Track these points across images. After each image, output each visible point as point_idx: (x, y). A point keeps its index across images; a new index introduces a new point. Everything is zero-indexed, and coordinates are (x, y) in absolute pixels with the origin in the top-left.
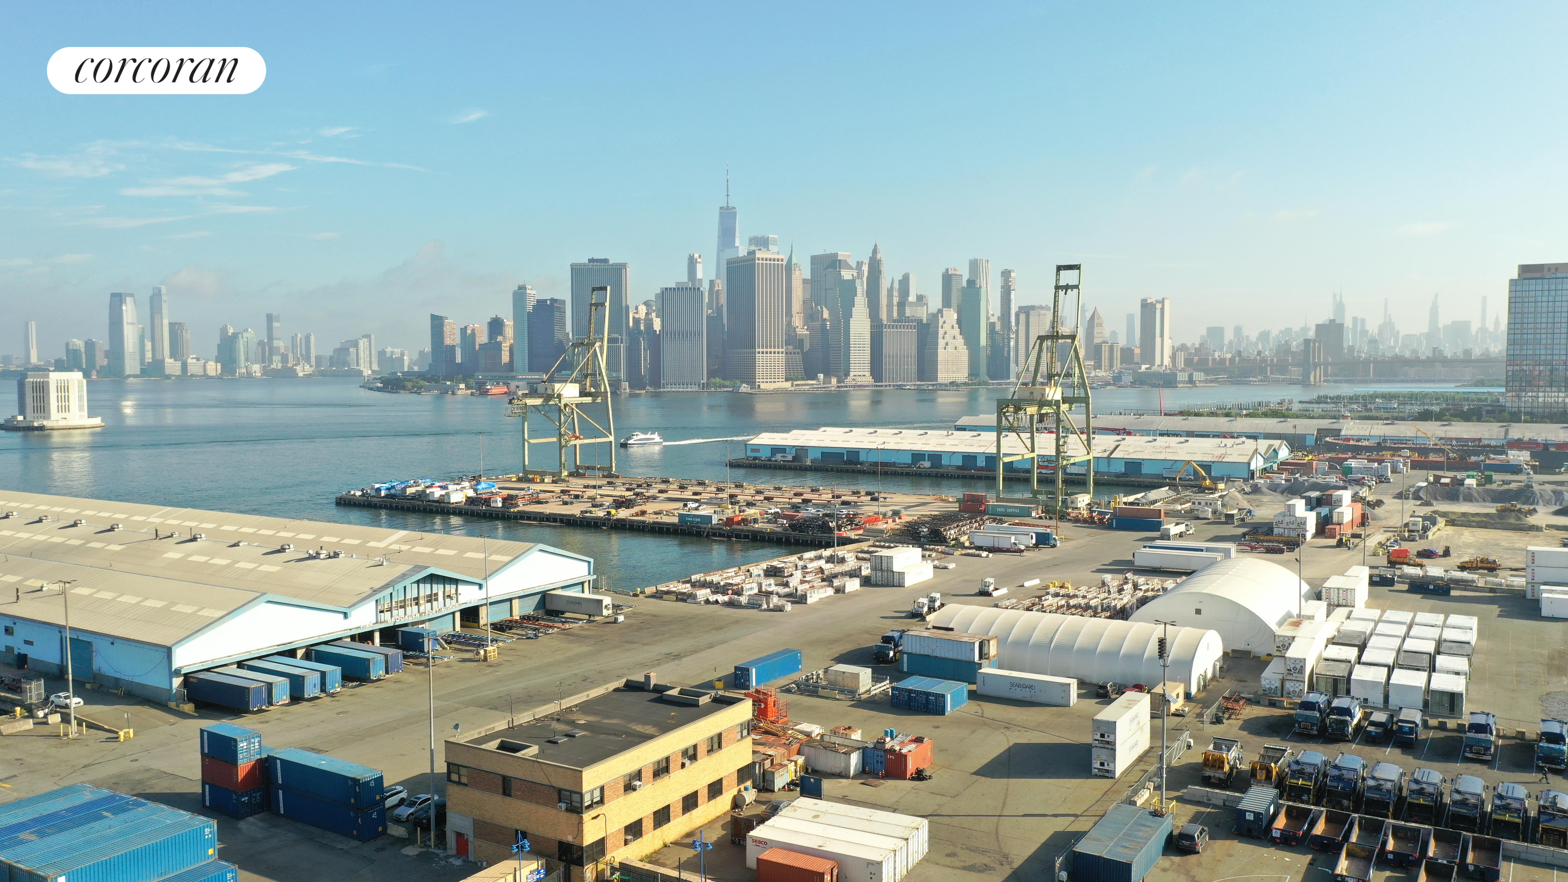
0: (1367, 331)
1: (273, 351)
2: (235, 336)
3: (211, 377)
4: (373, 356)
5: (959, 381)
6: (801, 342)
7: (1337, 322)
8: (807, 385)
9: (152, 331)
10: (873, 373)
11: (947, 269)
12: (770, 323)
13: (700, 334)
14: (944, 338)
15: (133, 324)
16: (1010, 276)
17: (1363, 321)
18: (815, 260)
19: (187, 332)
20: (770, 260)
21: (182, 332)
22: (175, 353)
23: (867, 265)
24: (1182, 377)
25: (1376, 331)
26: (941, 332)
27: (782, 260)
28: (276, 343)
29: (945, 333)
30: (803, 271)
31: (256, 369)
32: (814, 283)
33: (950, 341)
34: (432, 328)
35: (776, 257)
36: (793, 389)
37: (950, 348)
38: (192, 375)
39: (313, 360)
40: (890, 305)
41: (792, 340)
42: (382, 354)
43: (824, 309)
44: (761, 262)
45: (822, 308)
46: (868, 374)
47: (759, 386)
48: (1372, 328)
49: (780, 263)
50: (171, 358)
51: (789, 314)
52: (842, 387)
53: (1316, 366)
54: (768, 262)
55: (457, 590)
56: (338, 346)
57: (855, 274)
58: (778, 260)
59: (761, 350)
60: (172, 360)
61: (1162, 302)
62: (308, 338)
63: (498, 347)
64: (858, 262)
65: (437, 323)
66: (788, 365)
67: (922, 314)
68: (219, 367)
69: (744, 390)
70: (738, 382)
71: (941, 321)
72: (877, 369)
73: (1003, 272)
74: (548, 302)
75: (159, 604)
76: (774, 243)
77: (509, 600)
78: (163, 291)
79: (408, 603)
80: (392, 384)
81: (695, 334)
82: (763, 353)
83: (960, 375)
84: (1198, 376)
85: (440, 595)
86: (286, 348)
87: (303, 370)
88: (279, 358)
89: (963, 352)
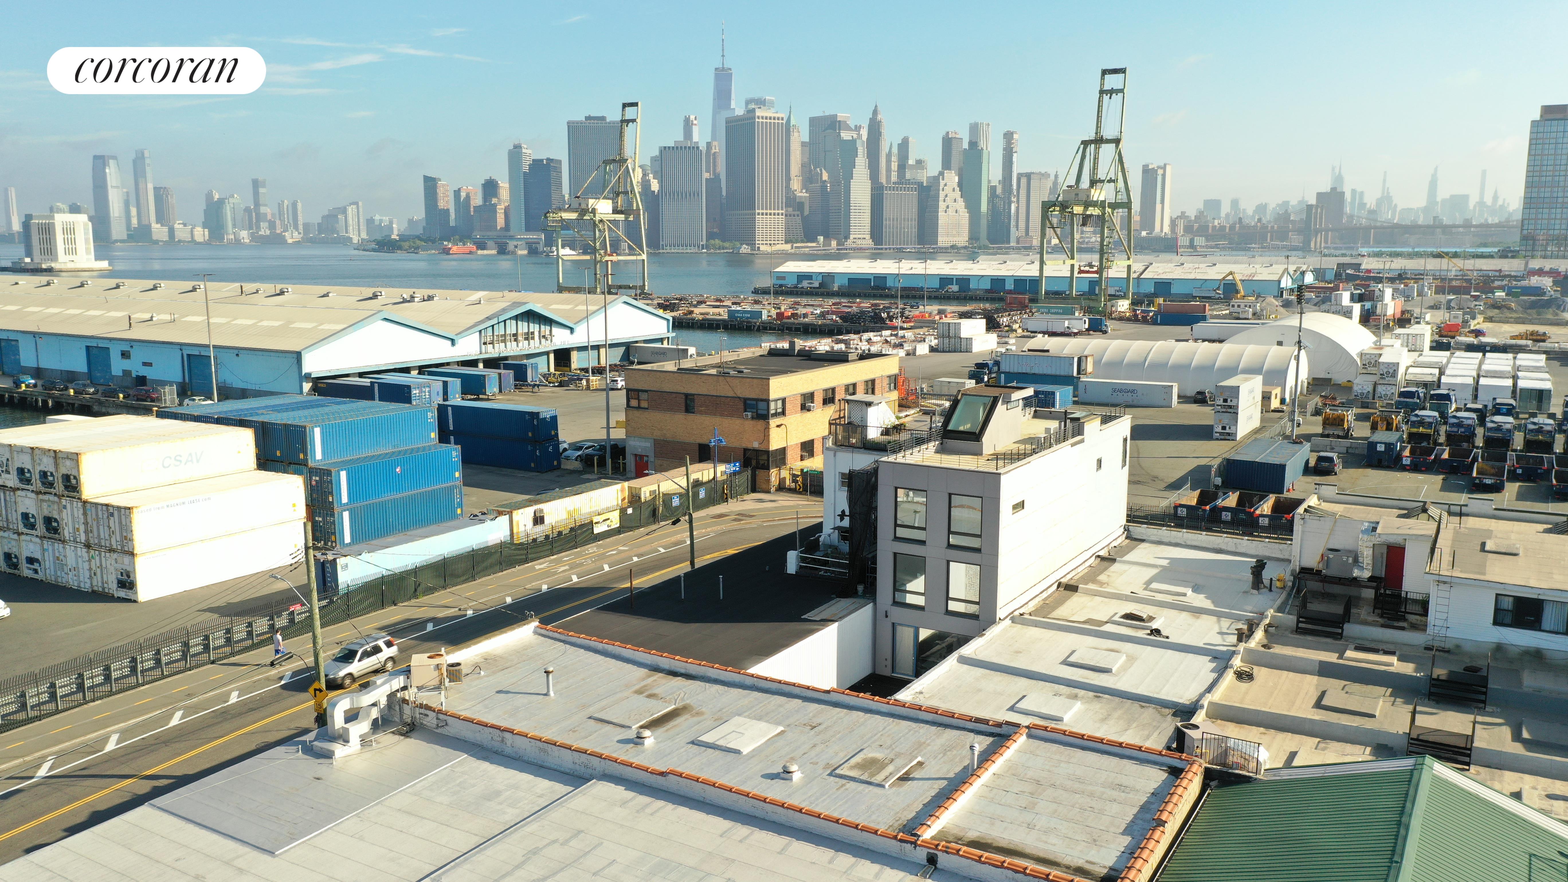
0: (1365, 204)
1: (260, 217)
2: (221, 202)
3: (199, 243)
4: (361, 224)
5: (959, 245)
6: (800, 206)
7: (1339, 190)
8: (807, 247)
9: (135, 197)
10: (873, 236)
11: (947, 133)
12: (770, 184)
13: (699, 194)
14: (944, 201)
15: (117, 187)
16: (1013, 139)
17: (1362, 193)
18: (813, 121)
19: (172, 197)
20: (770, 118)
21: (167, 196)
22: (161, 218)
23: (866, 128)
24: (1184, 241)
25: (1374, 203)
26: (942, 195)
27: (782, 119)
28: (263, 209)
29: (946, 196)
30: (801, 134)
31: (244, 235)
32: (812, 147)
33: (952, 204)
34: (425, 189)
35: (776, 115)
36: (793, 251)
37: (951, 211)
38: (179, 241)
39: (301, 227)
40: (889, 170)
41: (792, 202)
42: (370, 222)
43: (824, 171)
44: (761, 120)
45: (821, 170)
46: (868, 237)
47: (759, 248)
48: (1370, 201)
49: (780, 121)
50: (157, 223)
51: (788, 179)
52: (841, 249)
53: (1317, 232)
54: (768, 121)
55: (551, 331)
56: (326, 213)
57: (855, 136)
58: (778, 119)
59: (761, 211)
60: (159, 226)
61: (1164, 168)
62: (294, 205)
63: (493, 209)
64: (856, 126)
65: (430, 184)
66: (787, 229)
67: (923, 176)
68: (207, 233)
69: (745, 251)
70: (738, 244)
71: (942, 183)
72: (877, 232)
73: (1005, 135)
74: (545, 162)
75: (276, 324)
76: (771, 104)
77: (597, 348)
78: (146, 154)
79: (508, 338)
80: (386, 245)
81: (694, 195)
82: (763, 214)
83: (960, 239)
84: (1199, 241)
85: (536, 334)
86: (273, 215)
87: (291, 237)
88: (267, 224)
89: (964, 216)
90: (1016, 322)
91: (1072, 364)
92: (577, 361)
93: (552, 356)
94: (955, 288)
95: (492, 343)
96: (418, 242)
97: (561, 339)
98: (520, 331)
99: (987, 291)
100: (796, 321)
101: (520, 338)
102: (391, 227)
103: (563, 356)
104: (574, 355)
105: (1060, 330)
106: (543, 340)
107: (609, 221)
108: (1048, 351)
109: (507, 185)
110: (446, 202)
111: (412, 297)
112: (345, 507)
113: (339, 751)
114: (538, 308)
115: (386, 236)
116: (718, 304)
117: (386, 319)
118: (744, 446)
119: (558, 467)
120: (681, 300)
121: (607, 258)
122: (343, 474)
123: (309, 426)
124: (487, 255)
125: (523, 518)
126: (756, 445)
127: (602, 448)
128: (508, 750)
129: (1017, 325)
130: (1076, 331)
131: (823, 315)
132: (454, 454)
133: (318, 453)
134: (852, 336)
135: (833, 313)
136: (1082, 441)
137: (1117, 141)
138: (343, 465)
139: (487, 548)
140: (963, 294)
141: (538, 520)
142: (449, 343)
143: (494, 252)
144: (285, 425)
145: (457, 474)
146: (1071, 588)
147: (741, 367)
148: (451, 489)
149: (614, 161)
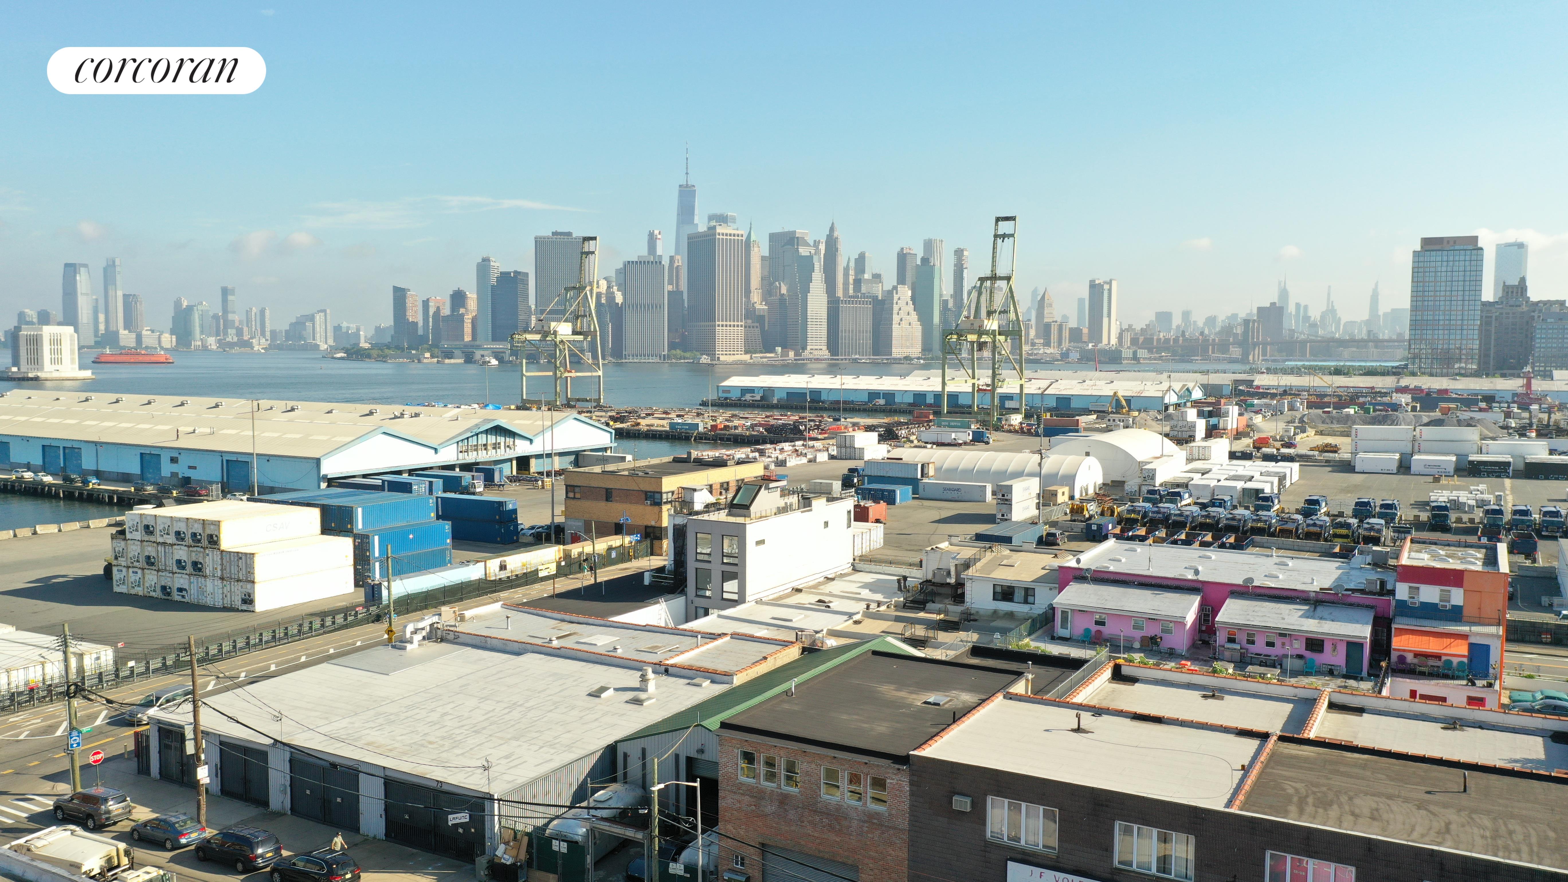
0: (1310, 317)
1: (228, 324)
2: (190, 308)
3: (166, 349)
4: (328, 331)
5: (913, 356)
6: (760, 319)
7: (1280, 305)
8: (766, 357)
9: (104, 304)
10: (829, 345)
11: (902, 249)
12: (730, 297)
13: (661, 306)
14: (898, 314)
15: (87, 294)
16: (963, 255)
17: (1306, 307)
18: (773, 237)
19: (141, 304)
20: (730, 235)
21: (136, 303)
22: (129, 324)
23: (824, 244)
24: (1127, 353)
25: (1318, 317)
26: (896, 308)
27: (742, 236)
28: (231, 317)
29: (900, 309)
30: (761, 249)
31: (212, 342)
32: (772, 260)
33: (905, 317)
34: (394, 299)
35: (736, 232)
36: (752, 361)
37: (904, 324)
38: (147, 347)
39: (268, 334)
40: (846, 282)
41: (750, 313)
42: (337, 329)
43: (782, 285)
44: (721, 237)
45: (780, 284)
46: (825, 348)
47: (719, 357)
48: (1315, 314)
49: (740, 238)
50: (125, 329)
51: (748, 292)
52: (799, 360)
53: (1255, 345)
54: (729, 237)
55: (514, 442)
56: (294, 320)
57: (813, 252)
58: (738, 236)
59: (721, 323)
60: (126, 332)
61: (1110, 283)
62: (262, 312)
63: (461, 319)
64: (815, 241)
65: (400, 295)
66: (747, 340)
67: (878, 291)
68: (174, 339)
69: (705, 361)
70: (698, 354)
71: (896, 297)
72: (833, 344)
73: (956, 251)
74: (512, 275)
75: (298, 436)
76: (734, 220)
77: (549, 455)
78: (117, 262)
79: (479, 447)
80: (355, 353)
81: (656, 307)
82: (722, 326)
83: (914, 350)
84: (1142, 353)
85: (502, 444)
86: (241, 322)
87: (259, 345)
88: (234, 331)
89: (917, 329)
90: (913, 434)
91: (917, 469)
92: (535, 466)
93: (514, 462)
94: (882, 402)
95: (467, 451)
96: (387, 351)
97: (522, 448)
98: (489, 442)
99: (910, 404)
100: (727, 433)
101: (489, 447)
102: (357, 335)
103: (523, 462)
104: (533, 462)
105: (947, 441)
106: (508, 449)
107: (569, 341)
108: (901, 459)
109: (475, 296)
110: (415, 314)
111: (402, 414)
112: (376, 559)
113: (409, 646)
114: (504, 423)
115: (354, 344)
116: (664, 416)
117: (384, 433)
118: (645, 524)
119: (517, 541)
120: (630, 413)
121: (567, 374)
122: (376, 538)
123: (355, 506)
124: (454, 364)
125: (493, 565)
126: (653, 523)
127: (549, 527)
128: (489, 646)
129: (915, 437)
130: (961, 442)
131: (753, 426)
132: (447, 527)
133: (360, 525)
134: (768, 446)
135: (760, 425)
136: (811, 510)
137: (1008, 279)
138: (376, 532)
139: (471, 581)
140: (889, 407)
141: (503, 567)
142: (433, 451)
143: (461, 361)
144: (339, 506)
145: (448, 541)
146: (799, 591)
147: (648, 470)
148: (444, 550)
149: (574, 288)
